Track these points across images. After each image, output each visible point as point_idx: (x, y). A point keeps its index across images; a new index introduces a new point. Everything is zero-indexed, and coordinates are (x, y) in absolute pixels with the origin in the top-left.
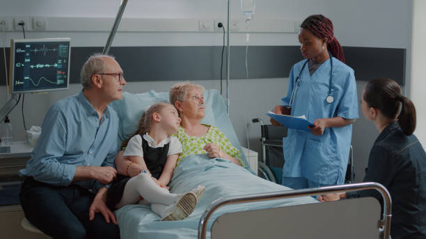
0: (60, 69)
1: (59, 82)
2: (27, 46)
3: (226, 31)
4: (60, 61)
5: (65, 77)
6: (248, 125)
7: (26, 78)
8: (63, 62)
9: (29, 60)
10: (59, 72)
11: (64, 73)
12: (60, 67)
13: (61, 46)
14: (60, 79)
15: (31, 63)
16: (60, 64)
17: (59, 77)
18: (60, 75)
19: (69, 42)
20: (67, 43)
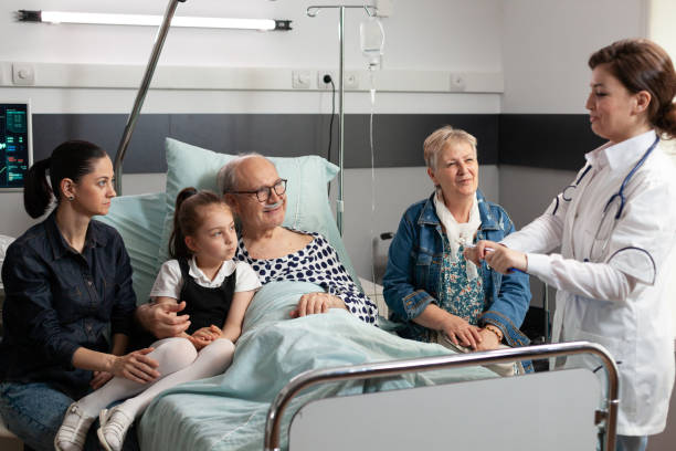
0: (11, 154)
1: (12, 176)
3: (337, 88)
4: (10, 140)
5: (24, 168)
6: (375, 243)
8: (16, 140)
10: (11, 159)
11: (19, 161)
12: (12, 149)
13: (10, 112)
14: (14, 171)
16: (10, 144)
17: (10, 167)
18: (14, 164)
19: (26, 105)
20: (23, 107)
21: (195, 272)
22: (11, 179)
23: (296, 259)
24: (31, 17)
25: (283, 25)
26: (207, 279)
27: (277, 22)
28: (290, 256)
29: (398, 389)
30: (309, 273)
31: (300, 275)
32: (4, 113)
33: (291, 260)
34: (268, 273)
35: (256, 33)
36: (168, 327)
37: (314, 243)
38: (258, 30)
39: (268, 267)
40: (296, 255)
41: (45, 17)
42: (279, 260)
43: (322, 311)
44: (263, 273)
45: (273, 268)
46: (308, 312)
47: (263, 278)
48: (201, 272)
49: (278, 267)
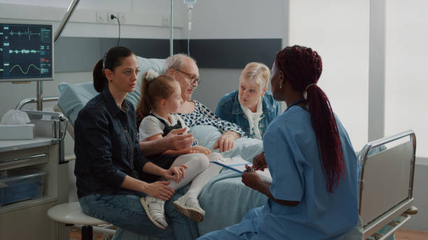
0: (42, 56)
1: (43, 70)
2: (5, 28)
4: (43, 47)
5: (49, 65)
7: (5, 65)
8: (46, 47)
9: (8, 44)
10: (42, 60)
11: (48, 61)
12: (43, 53)
13: (43, 30)
14: (44, 67)
15: (10, 47)
16: (43, 50)
17: (42, 65)
18: (43, 63)
19: (51, 26)
22: (42, 72)
32: (39, 31)
36: (181, 141)
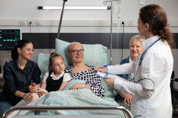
8: (17, 39)
10: (16, 44)
12: (16, 41)
20: (19, 30)
21: (52, 75)
23: (83, 73)
24: (40, 8)
25: (109, 8)
26: (55, 78)
27: (108, 7)
28: (81, 72)
29: (46, 115)
30: (85, 78)
31: (82, 78)
33: (82, 73)
34: (74, 77)
35: (102, 10)
37: (91, 69)
38: (103, 10)
39: (75, 75)
40: (84, 72)
41: (44, 8)
42: (78, 73)
43: (77, 89)
44: (73, 77)
45: (76, 75)
46: (73, 89)
47: (72, 78)
48: (54, 75)
49: (77, 75)
